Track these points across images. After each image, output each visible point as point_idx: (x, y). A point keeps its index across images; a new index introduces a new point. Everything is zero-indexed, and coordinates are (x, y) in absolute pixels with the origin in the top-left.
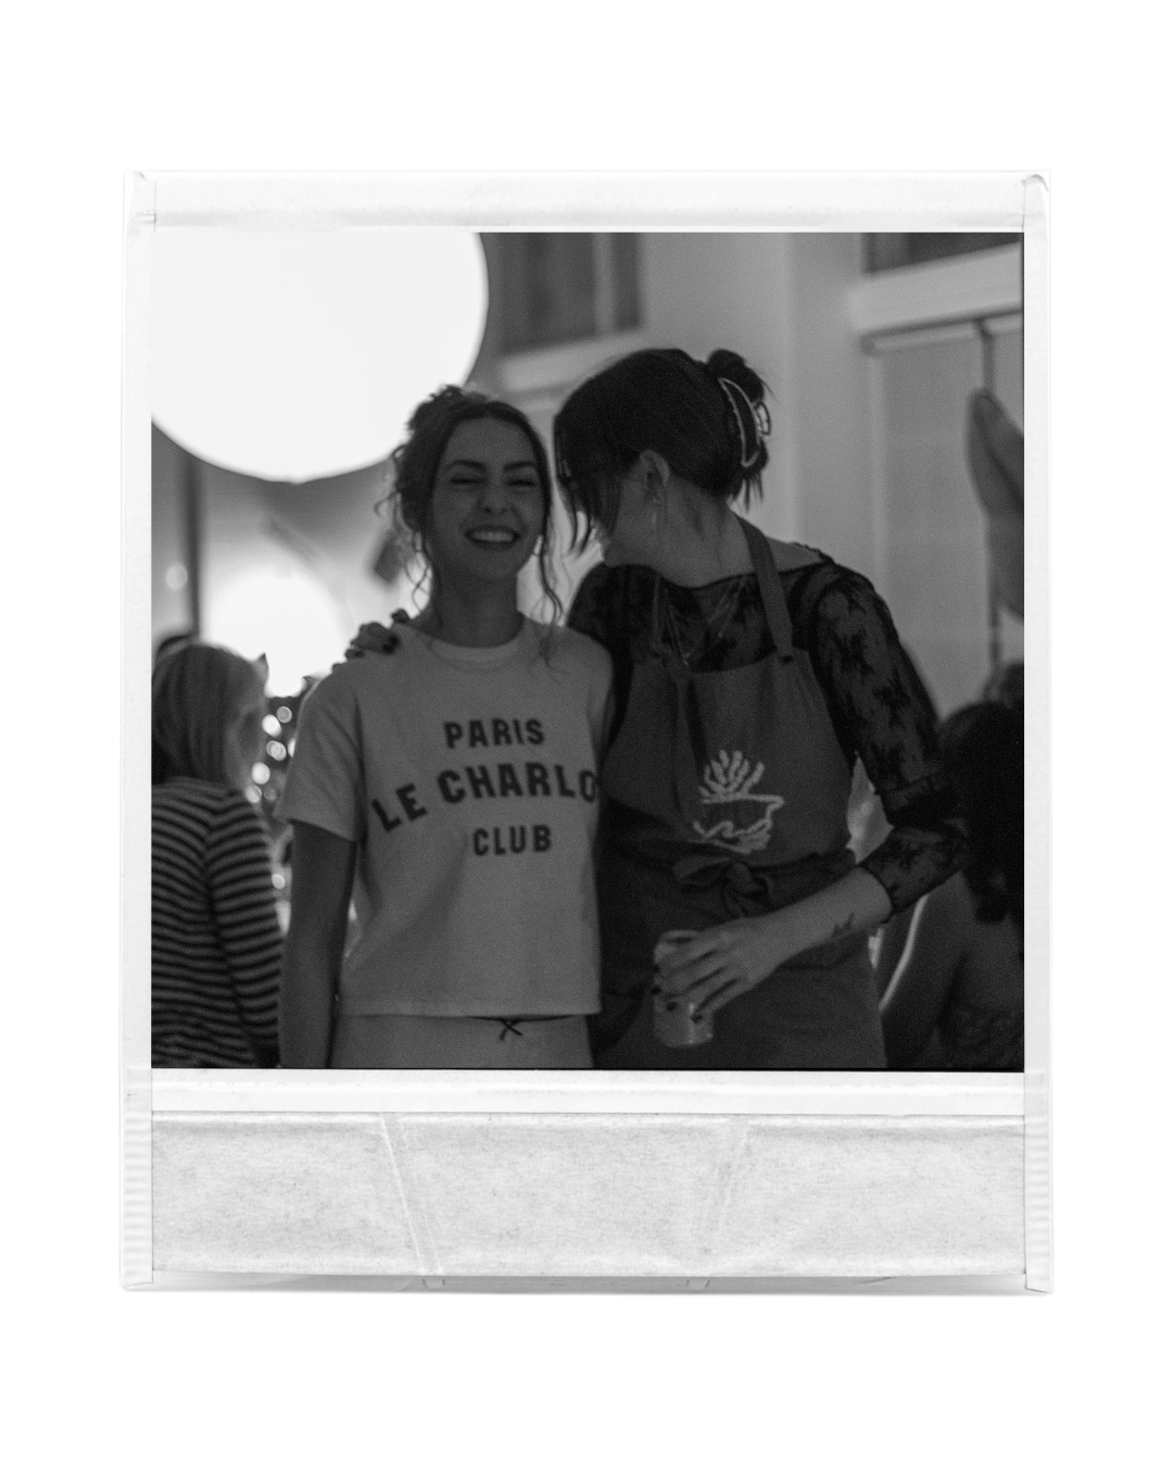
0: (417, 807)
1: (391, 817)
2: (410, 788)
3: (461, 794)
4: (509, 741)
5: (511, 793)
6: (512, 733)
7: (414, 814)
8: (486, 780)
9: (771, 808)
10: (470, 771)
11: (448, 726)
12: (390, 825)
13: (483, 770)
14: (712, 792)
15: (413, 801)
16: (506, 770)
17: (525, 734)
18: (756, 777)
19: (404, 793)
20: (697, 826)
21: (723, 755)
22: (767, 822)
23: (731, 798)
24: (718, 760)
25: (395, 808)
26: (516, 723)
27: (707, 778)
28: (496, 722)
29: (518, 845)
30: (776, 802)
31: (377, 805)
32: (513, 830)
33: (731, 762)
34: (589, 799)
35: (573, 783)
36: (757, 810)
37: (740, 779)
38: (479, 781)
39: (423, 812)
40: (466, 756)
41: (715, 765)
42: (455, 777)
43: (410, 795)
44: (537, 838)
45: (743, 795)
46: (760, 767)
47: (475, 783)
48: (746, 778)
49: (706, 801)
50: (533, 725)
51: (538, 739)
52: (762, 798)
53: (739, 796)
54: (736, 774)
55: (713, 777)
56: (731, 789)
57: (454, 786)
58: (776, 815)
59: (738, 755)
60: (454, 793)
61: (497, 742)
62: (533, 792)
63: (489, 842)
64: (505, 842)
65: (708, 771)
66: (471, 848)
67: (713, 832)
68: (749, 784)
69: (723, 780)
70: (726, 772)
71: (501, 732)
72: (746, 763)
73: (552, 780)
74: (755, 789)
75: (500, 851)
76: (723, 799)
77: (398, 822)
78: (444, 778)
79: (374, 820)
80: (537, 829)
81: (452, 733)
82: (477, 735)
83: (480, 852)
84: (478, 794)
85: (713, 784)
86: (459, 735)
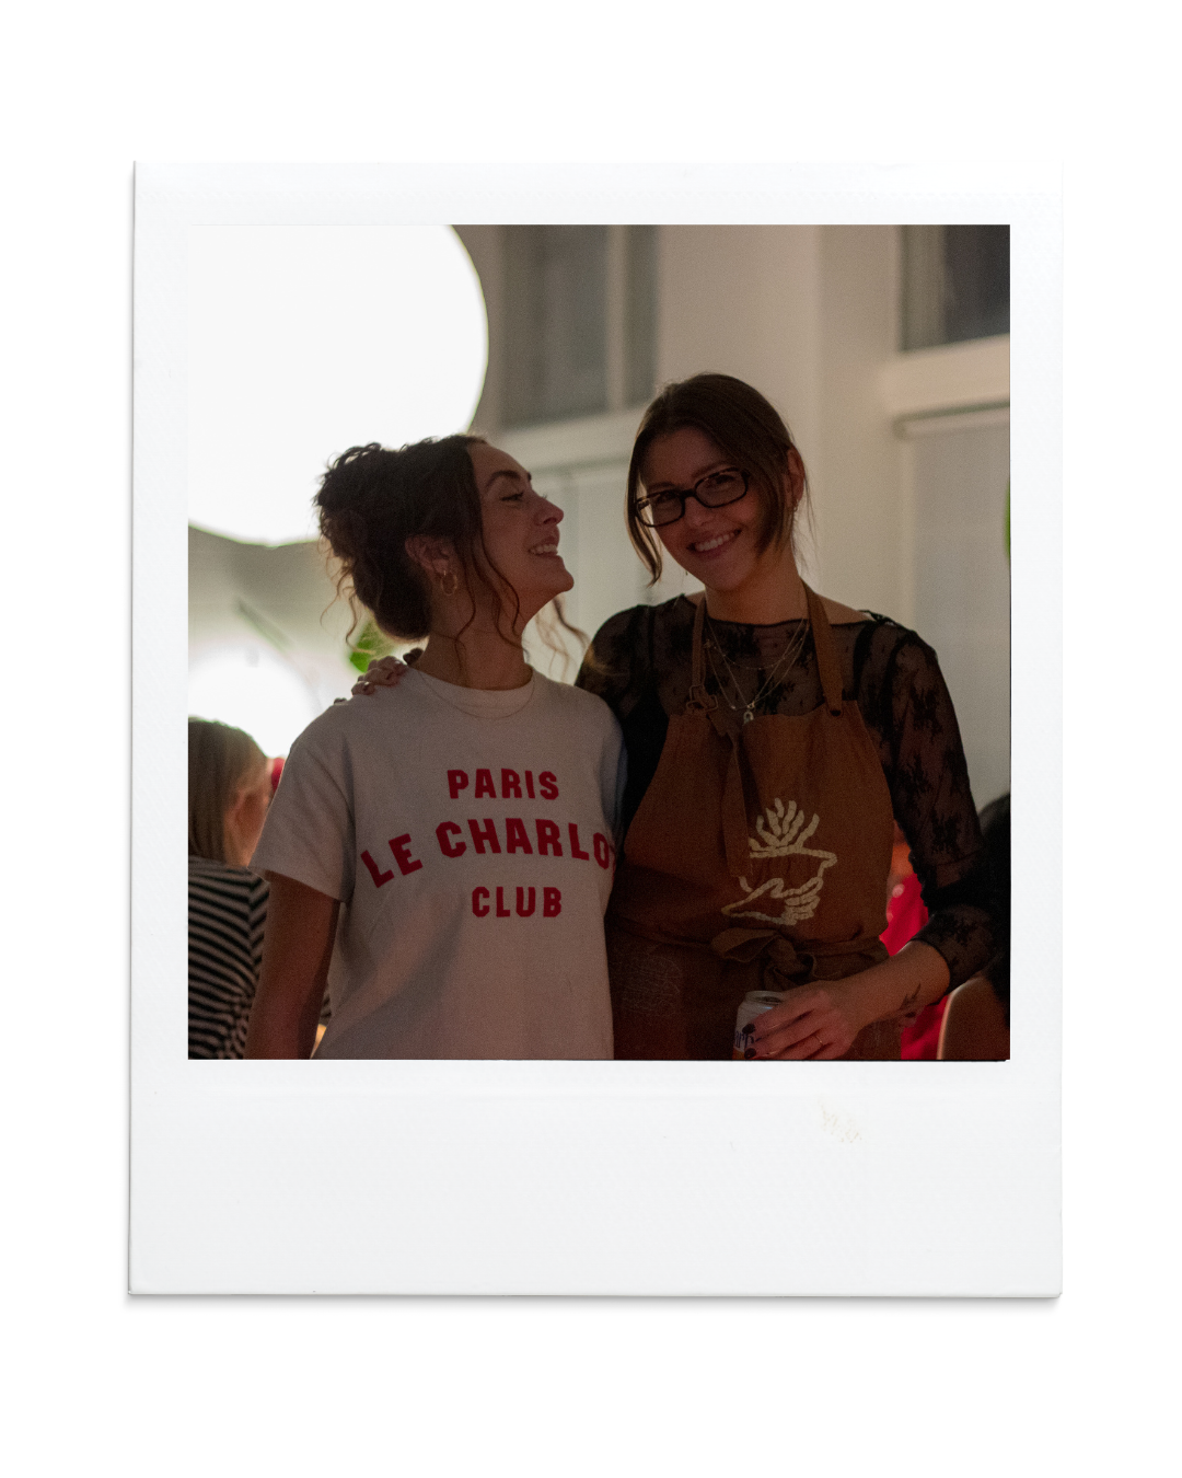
0: (410, 860)
1: (382, 871)
2: (406, 839)
3: (461, 848)
4: (518, 794)
5: (520, 850)
6: (523, 785)
7: (408, 867)
8: (491, 834)
9: (824, 865)
10: (473, 824)
11: (452, 775)
12: (381, 879)
13: (489, 823)
14: (763, 844)
15: (408, 853)
16: (514, 825)
17: (538, 787)
18: (810, 831)
19: (398, 845)
20: (744, 883)
21: (778, 804)
22: (818, 881)
23: (784, 852)
24: (773, 808)
25: (387, 861)
26: (529, 775)
27: (759, 828)
28: (506, 773)
29: (526, 907)
30: (830, 859)
31: (366, 857)
32: (520, 891)
33: (785, 814)
34: (604, 864)
35: (586, 845)
36: (810, 866)
37: (794, 831)
38: (484, 836)
39: (418, 865)
40: (470, 807)
41: (770, 814)
42: (456, 830)
43: (405, 847)
44: (548, 902)
45: (798, 849)
46: (816, 819)
47: (478, 838)
48: (801, 830)
49: (756, 855)
50: (547, 778)
51: (552, 794)
52: (815, 853)
53: (793, 850)
54: (791, 823)
55: (767, 827)
56: (785, 842)
57: (453, 840)
58: (828, 873)
59: (793, 805)
60: (453, 847)
61: (506, 794)
62: (543, 851)
63: (491, 902)
64: (510, 903)
65: (760, 822)
66: (470, 907)
67: (760, 891)
68: (803, 837)
69: (777, 830)
70: (781, 821)
71: (511, 783)
72: (801, 813)
73: (564, 840)
74: (809, 844)
75: (502, 913)
76: (775, 854)
77: (389, 876)
78: (443, 830)
79: (363, 875)
80: (548, 891)
81: (456, 781)
82: (484, 785)
83: (481, 912)
84: (480, 849)
85: (766, 835)
86: (465, 784)
